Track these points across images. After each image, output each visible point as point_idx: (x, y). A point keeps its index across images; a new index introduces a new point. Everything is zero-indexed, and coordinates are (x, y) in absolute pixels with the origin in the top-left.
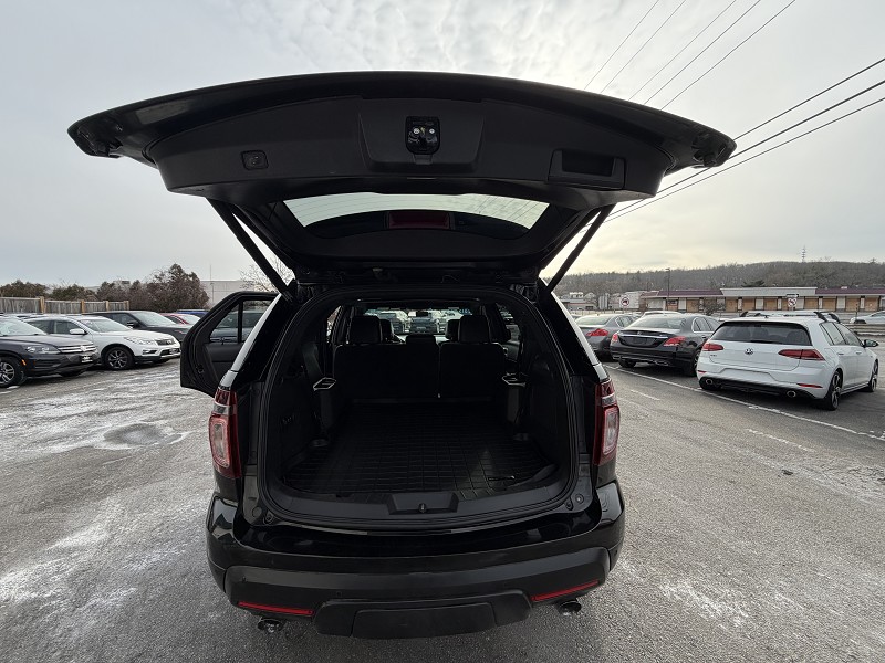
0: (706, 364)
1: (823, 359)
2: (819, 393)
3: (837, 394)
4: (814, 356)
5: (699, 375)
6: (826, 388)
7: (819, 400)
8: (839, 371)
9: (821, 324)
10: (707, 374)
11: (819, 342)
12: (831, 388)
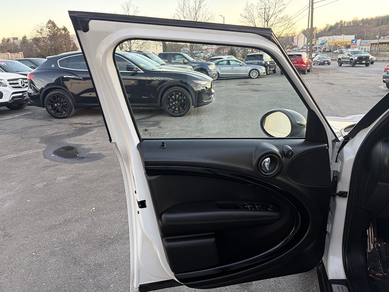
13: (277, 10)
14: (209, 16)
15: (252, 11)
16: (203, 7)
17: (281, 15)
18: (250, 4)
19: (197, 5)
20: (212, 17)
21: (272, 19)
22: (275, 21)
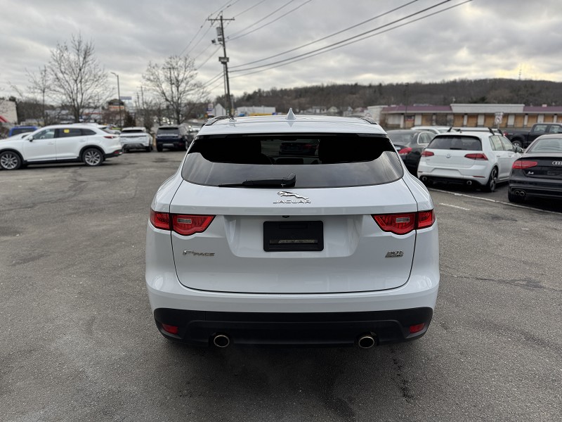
0: (425, 166)
1: (487, 159)
2: (483, 181)
3: (494, 182)
4: (483, 157)
5: (419, 175)
6: (487, 178)
7: (483, 186)
8: (496, 167)
9: (490, 137)
10: (424, 173)
11: (486, 149)
12: (490, 178)
13: (187, 74)
14: (99, 73)
15: (157, 73)
16: (90, 62)
17: (193, 82)
18: (153, 65)
19: (81, 59)
20: (104, 76)
21: (183, 85)
22: (187, 88)
